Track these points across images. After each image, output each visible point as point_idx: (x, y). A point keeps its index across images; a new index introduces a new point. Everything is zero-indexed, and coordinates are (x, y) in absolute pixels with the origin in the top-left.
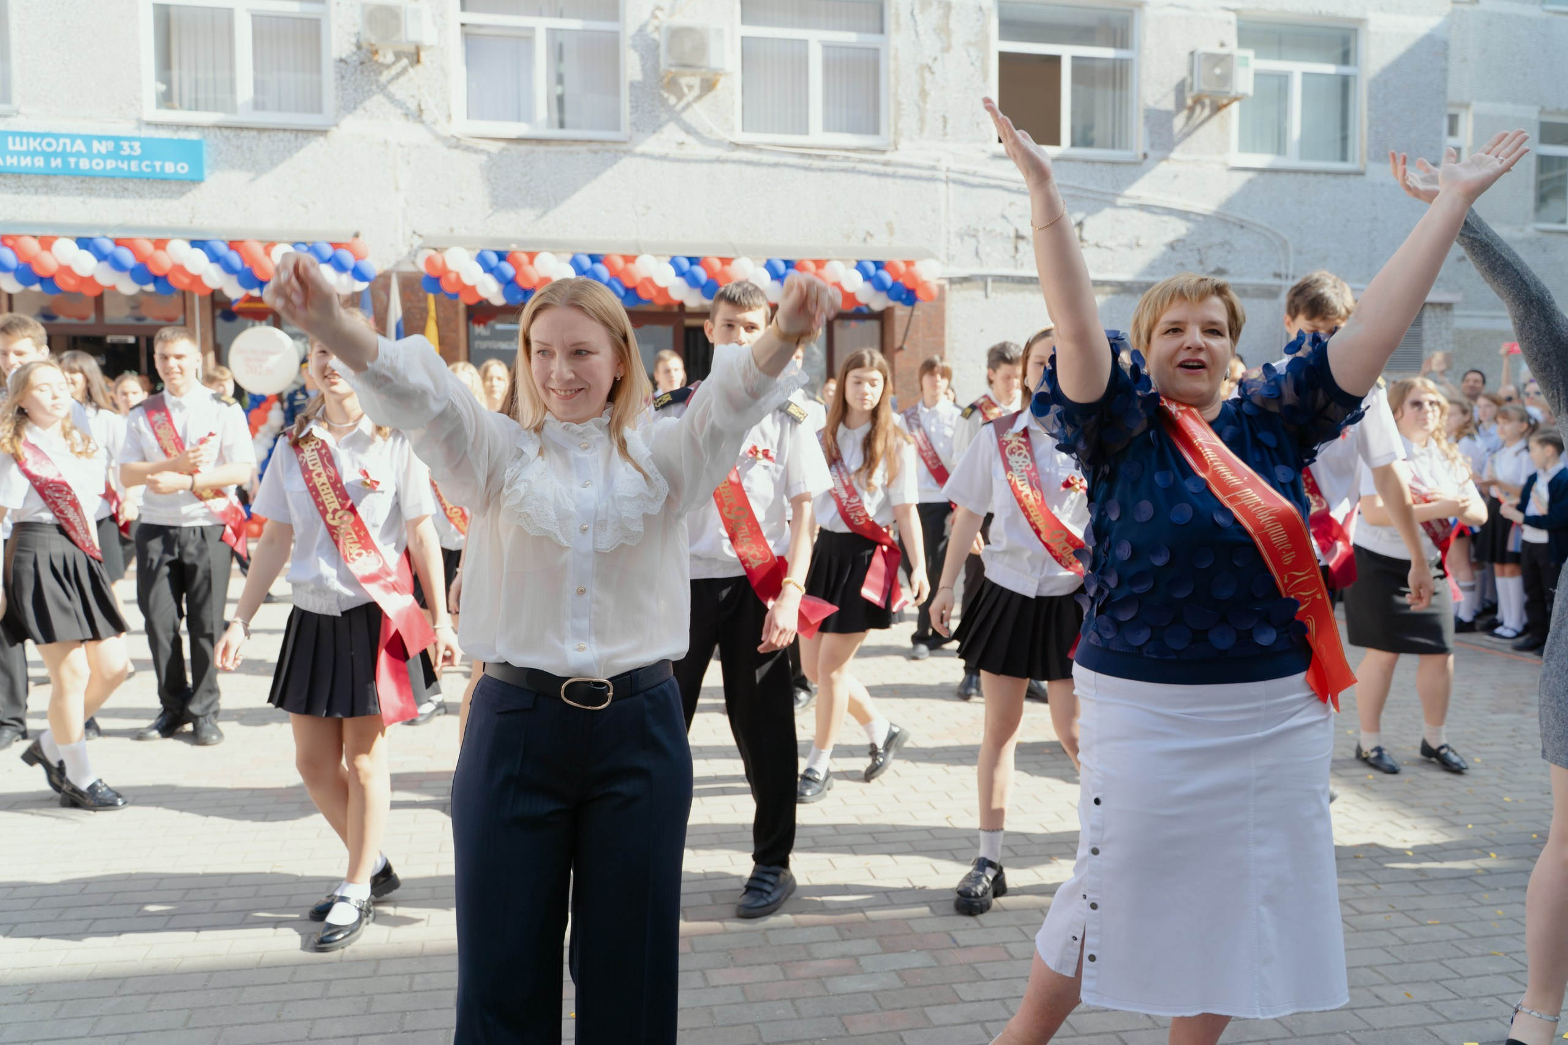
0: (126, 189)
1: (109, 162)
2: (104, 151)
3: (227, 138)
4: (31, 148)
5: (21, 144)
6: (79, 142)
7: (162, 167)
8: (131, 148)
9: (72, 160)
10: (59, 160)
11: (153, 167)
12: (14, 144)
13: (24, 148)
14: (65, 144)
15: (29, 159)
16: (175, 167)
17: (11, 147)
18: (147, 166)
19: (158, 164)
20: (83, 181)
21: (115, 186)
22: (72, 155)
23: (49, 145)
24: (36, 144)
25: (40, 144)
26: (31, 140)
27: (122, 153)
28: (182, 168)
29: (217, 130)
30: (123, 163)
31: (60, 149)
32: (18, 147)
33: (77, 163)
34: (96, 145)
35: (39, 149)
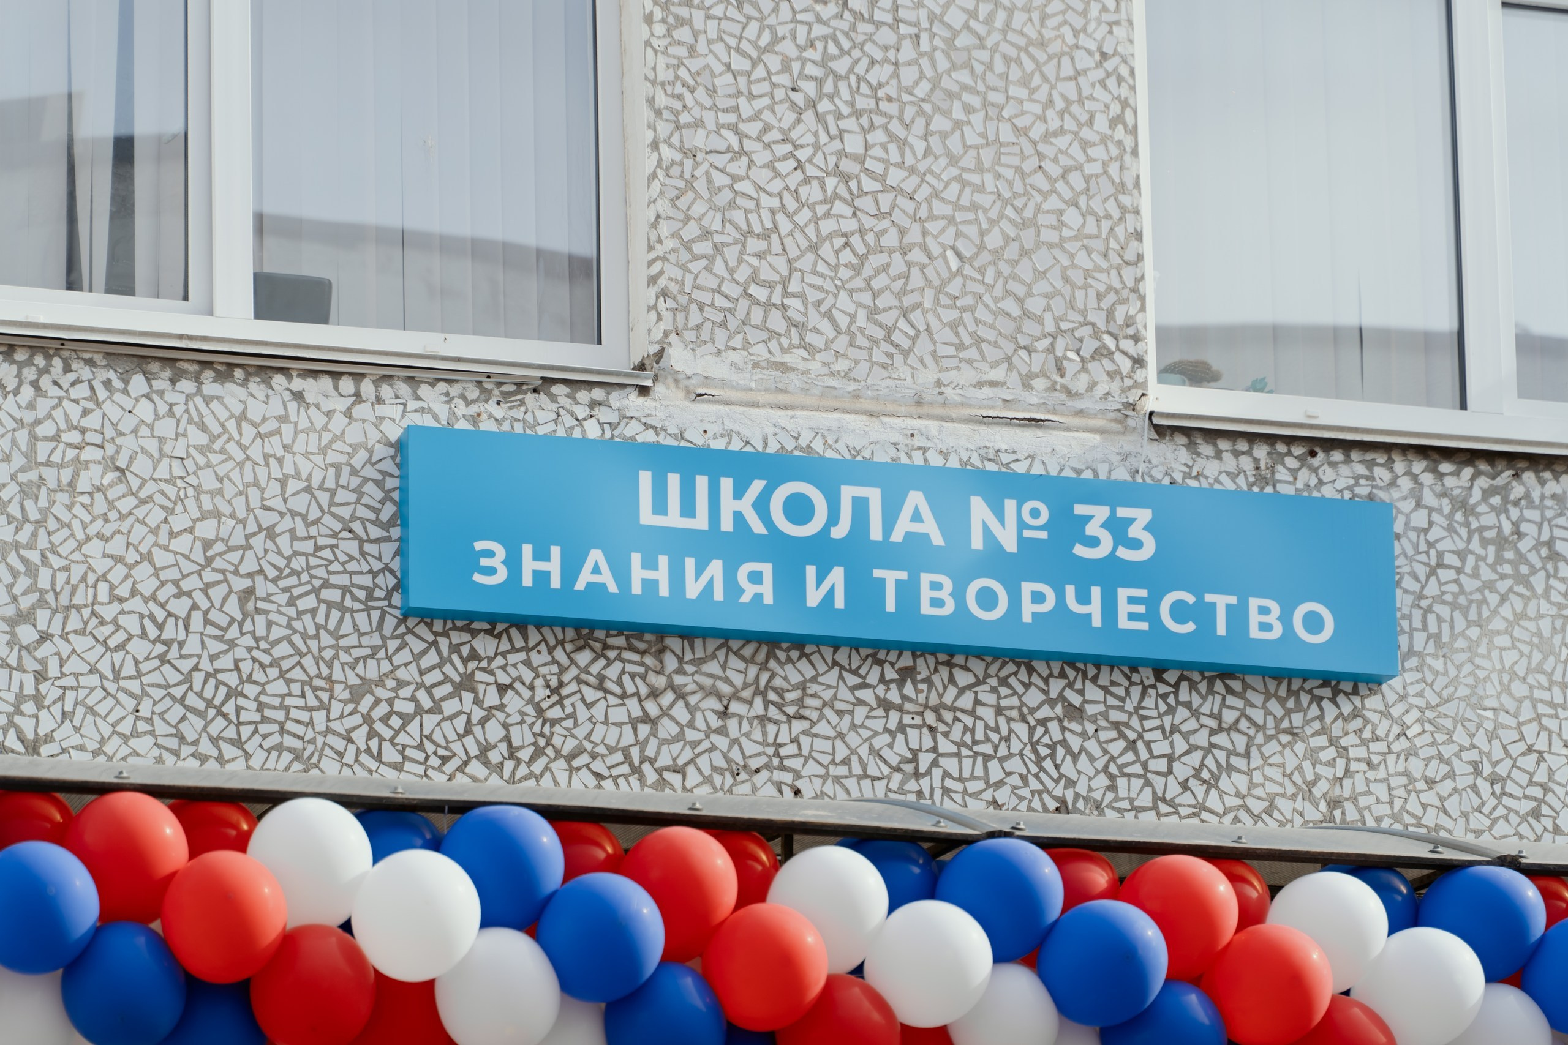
0: (1075, 713)
1: (1027, 588)
2: (1010, 545)
3: (1462, 504)
4: (727, 524)
5: (688, 509)
6: (915, 499)
7: (1238, 616)
8: (1117, 528)
9: (891, 577)
10: (837, 576)
11: (1203, 614)
12: (660, 506)
13: (701, 522)
14: (860, 506)
15: (716, 568)
16: (1286, 619)
17: (647, 517)
18: (1179, 612)
19: (1222, 601)
20: (907, 674)
21: (1033, 697)
22: (888, 554)
23: (799, 509)
24: (745, 505)
25: (762, 506)
26: (727, 484)
27: (1080, 550)
28: (1313, 623)
29: (1419, 466)
30: (1084, 598)
31: (839, 532)
32: (674, 519)
33: (908, 592)
34: (979, 510)
35: (758, 527)
